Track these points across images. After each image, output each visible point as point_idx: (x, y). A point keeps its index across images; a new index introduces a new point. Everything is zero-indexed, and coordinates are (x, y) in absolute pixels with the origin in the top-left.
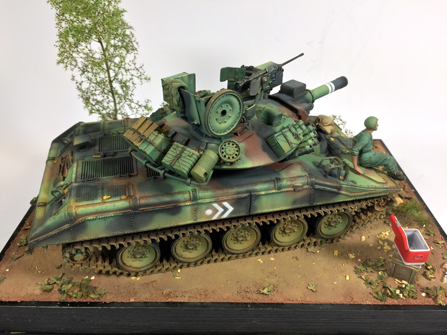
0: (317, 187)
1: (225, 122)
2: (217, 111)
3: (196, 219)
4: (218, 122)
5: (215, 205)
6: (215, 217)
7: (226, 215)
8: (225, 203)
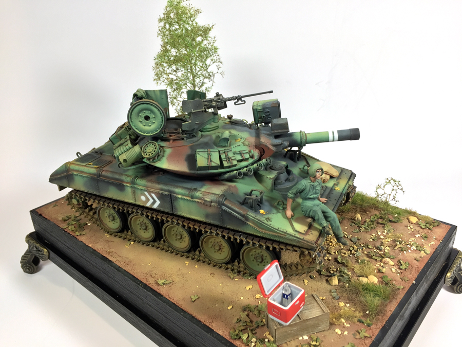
1: (150, 126)
2: (140, 115)
3: (136, 201)
4: (142, 124)
5: (146, 193)
6: (148, 205)
7: (155, 206)
8: (153, 195)
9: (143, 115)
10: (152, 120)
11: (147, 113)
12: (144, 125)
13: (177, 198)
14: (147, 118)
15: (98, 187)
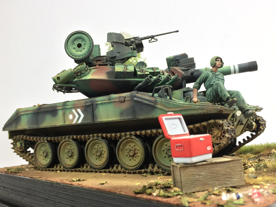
0: (136, 99)
1: (81, 51)
2: (74, 43)
3: (64, 123)
4: (75, 50)
5: (74, 111)
6: (74, 122)
7: (80, 121)
8: (79, 110)
9: (77, 43)
10: (83, 47)
11: (80, 42)
12: (77, 51)
13: (97, 105)
14: (79, 46)
15: (37, 120)
